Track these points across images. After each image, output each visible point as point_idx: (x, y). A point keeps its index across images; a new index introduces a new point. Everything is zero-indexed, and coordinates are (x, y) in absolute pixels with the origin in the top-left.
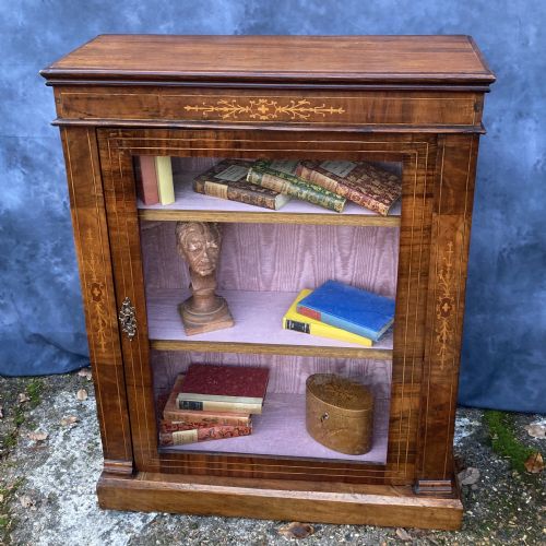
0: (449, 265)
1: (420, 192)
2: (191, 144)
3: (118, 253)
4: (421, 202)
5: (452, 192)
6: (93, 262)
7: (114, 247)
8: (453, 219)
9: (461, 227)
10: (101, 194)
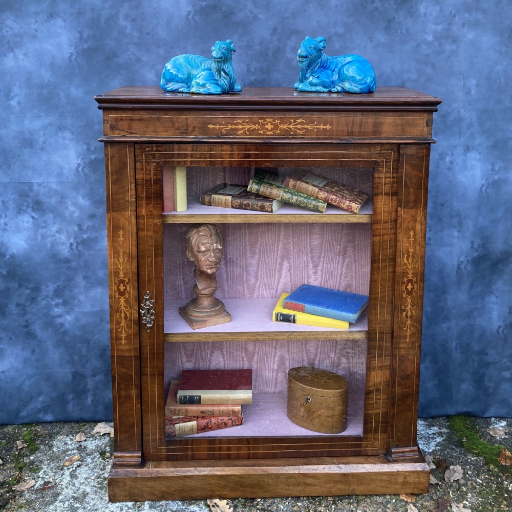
0: (411, 250)
1: (387, 191)
2: (211, 156)
3: (144, 251)
4: (388, 199)
5: (411, 190)
6: (121, 260)
7: (141, 246)
8: (413, 212)
9: (419, 219)
10: (134, 200)
